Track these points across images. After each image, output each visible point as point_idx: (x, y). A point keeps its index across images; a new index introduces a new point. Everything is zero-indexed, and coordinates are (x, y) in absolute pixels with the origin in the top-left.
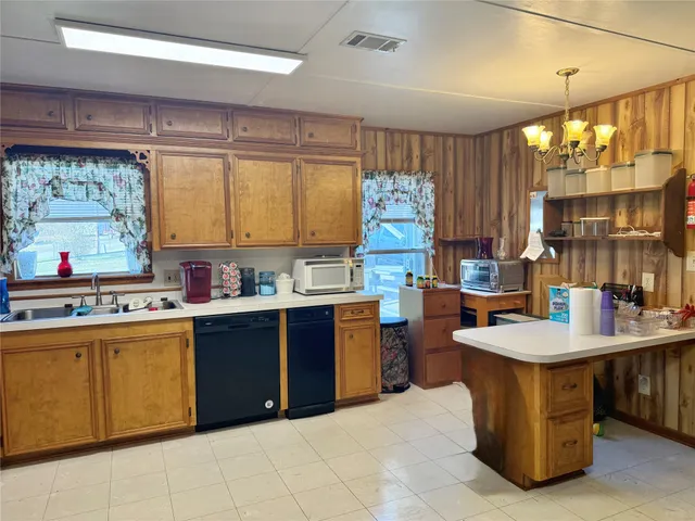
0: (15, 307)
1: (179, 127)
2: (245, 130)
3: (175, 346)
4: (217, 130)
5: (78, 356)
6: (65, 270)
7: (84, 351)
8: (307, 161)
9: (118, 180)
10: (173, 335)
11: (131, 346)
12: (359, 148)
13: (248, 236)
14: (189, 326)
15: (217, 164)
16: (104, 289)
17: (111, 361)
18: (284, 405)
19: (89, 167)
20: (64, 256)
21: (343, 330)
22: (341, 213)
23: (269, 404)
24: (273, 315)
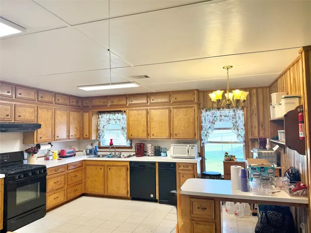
0: (99, 153)
1: (134, 102)
2: (153, 100)
3: (124, 169)
4: (145, 101)
5: (101, 169)
6: (111, 144)
7: (102, 167)
8: (174, 108)
9: (123, 118)
10: (124, 166)
11: (113, 167)
12: (196, 101)
13: (153, 135)
14: (128, 164)
15: (145, 112)
16: (117, 150)
17: (109, 171)
18: (157, 198)
19: (117, 115)
20: (111, 140)
21: (180, 174)
22: (188, 126)
23: (152, 196)
24: (154, 163)
